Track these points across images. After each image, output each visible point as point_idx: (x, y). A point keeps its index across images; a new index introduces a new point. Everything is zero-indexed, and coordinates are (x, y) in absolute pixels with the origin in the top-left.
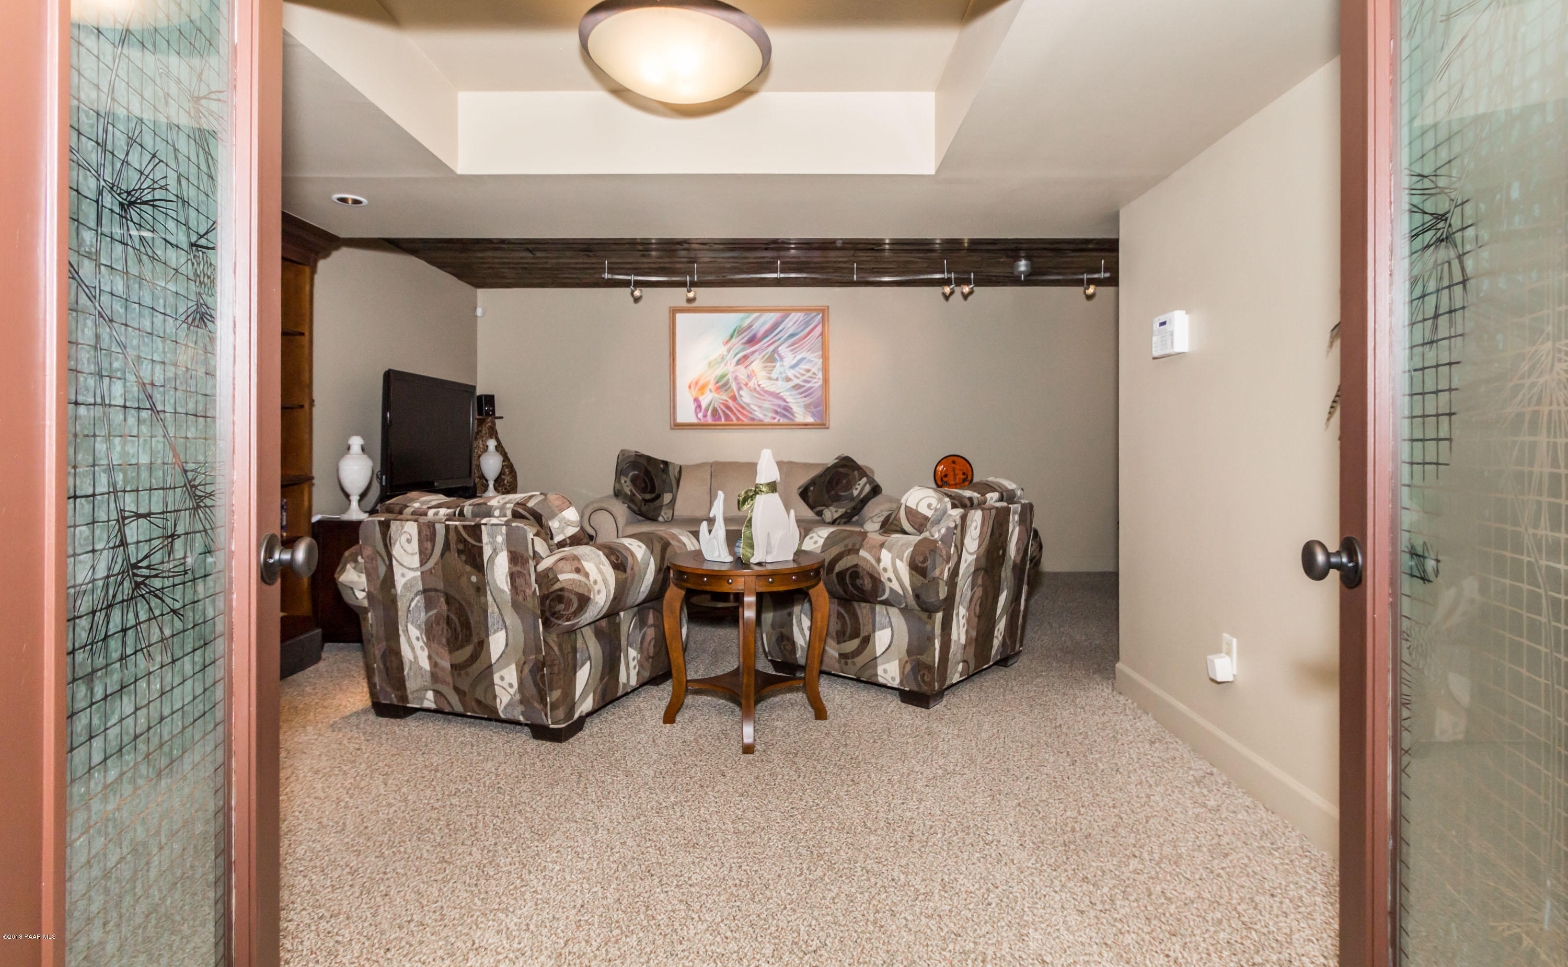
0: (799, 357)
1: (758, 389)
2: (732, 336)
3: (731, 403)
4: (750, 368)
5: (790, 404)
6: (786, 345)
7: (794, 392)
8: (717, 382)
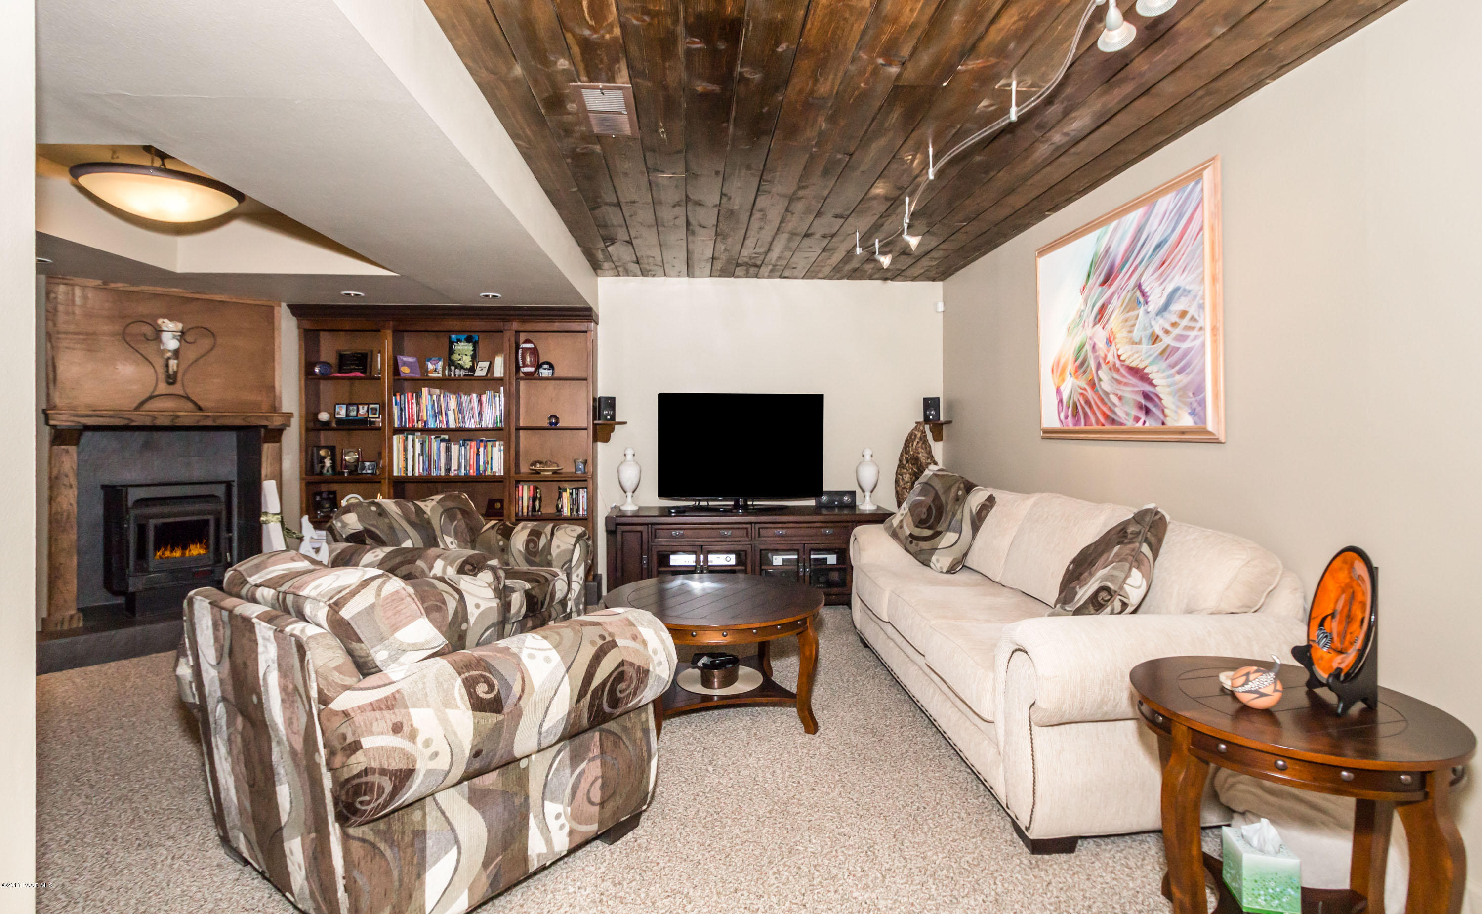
0: (1170, 288)
1: (1118, 364)
2: (1089, 276)
3: (1090, 394)
4: (1108, 327)
5: (1158, 390)
6: (1151, 269)
7: (1163, 365)
8: (1076, 360)
